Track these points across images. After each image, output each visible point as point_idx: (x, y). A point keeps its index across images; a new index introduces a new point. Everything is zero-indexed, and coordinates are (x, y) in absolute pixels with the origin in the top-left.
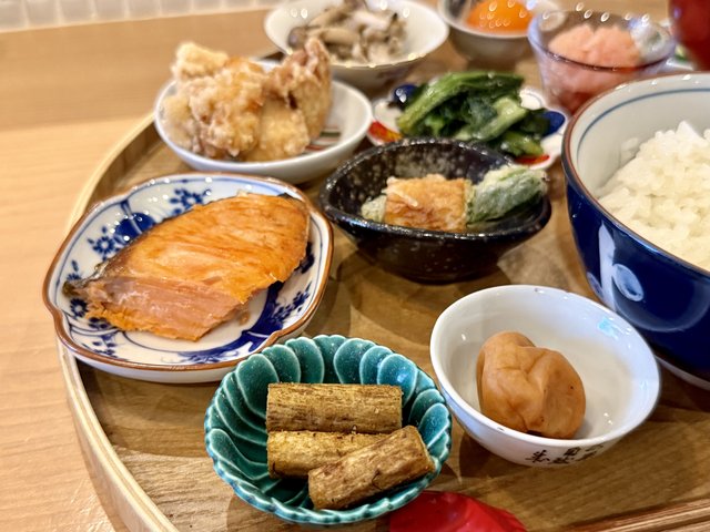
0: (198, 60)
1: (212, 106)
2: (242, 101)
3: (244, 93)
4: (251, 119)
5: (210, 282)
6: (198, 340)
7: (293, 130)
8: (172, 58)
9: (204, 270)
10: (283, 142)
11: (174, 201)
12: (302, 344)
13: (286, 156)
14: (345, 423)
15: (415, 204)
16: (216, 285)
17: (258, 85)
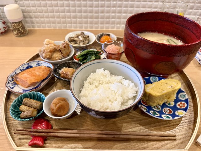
0: (48, 42)
1: (44, 50)
2: (48, 51)
3: (50, 49)
4: (49, 54)
5: (26, 80)
6: (26, 88)
7: (58, 56)
8: (44, 41)
9: (27, 78)
10: (56, 57)
11: (37, 64)
12: (34, 93)
13: (56, 60)
14: (31, 106)
15: (65, 73)
16: (27, 81)
17: (53, 48)
